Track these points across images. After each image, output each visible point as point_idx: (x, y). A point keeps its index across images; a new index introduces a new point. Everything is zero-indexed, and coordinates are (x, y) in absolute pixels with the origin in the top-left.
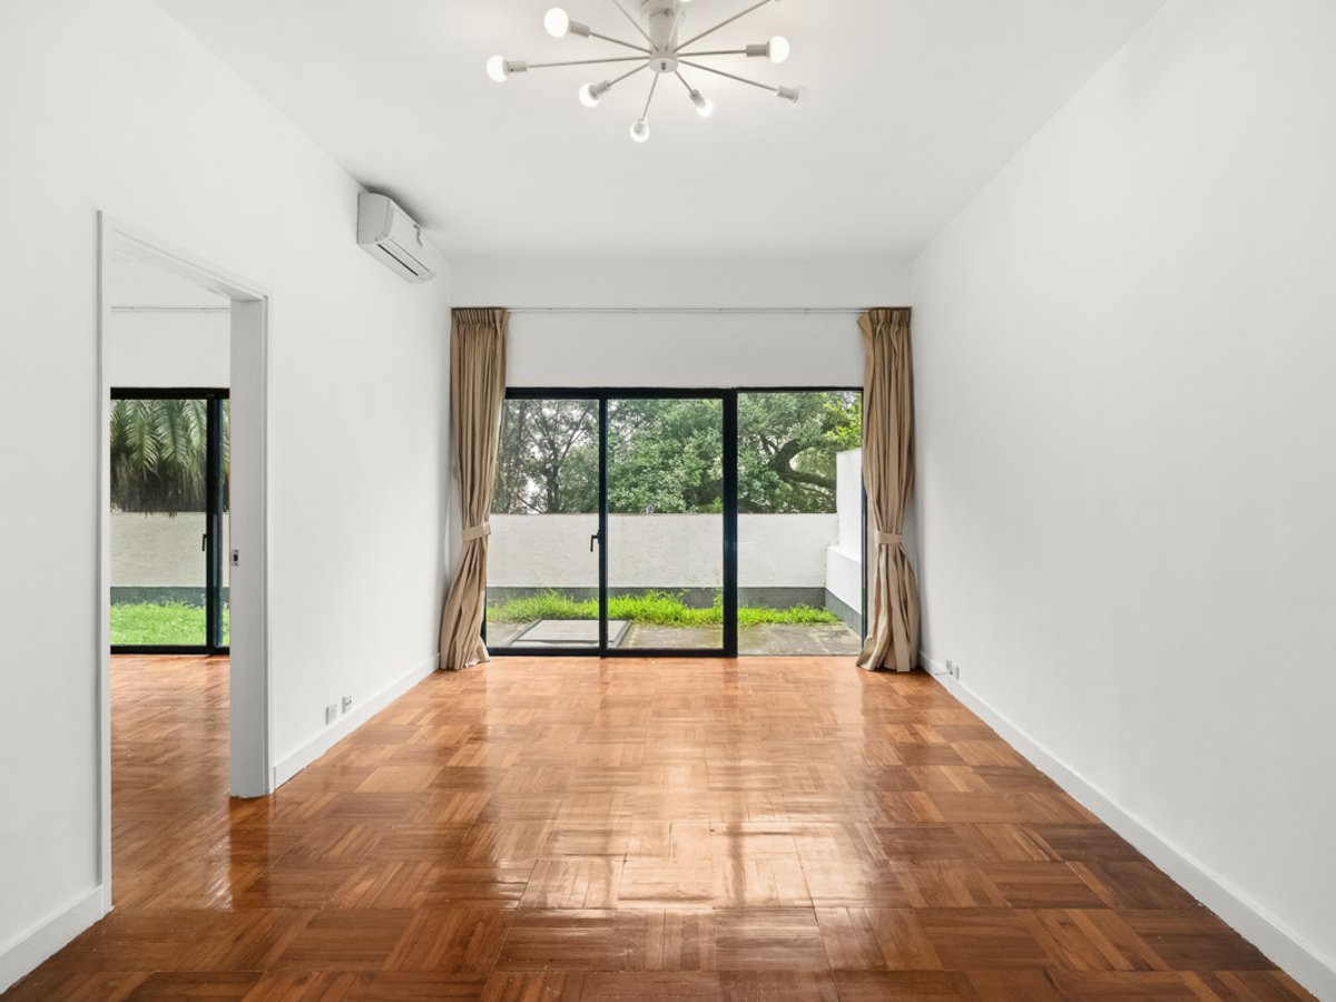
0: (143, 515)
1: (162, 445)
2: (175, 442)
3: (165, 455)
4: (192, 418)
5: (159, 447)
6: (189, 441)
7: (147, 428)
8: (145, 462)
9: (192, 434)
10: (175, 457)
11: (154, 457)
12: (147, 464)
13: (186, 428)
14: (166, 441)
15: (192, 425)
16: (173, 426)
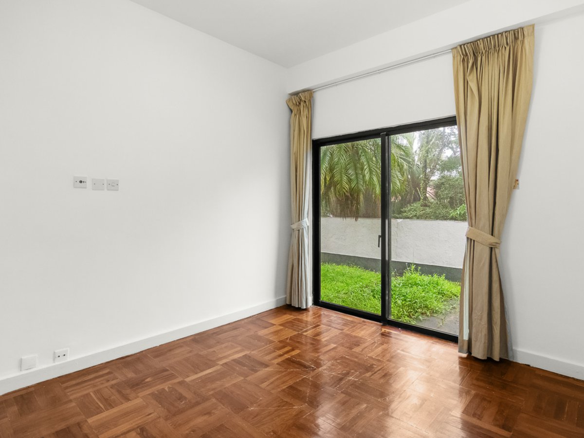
0: (342, 219)
1: (351, 179)
2: (357, 178)
3: (353, 186)
4: (365, 163)
5: (350, 181)
6: (364, 176)
7: (343, 171)
8: (344, 190)
9: (366, 172)
10: (358, 187)
11: (347, 186)
12: (345, 191)
13: (362, 169)
14: (352, 177)
15: (365, 167)
16: (356, 169)
